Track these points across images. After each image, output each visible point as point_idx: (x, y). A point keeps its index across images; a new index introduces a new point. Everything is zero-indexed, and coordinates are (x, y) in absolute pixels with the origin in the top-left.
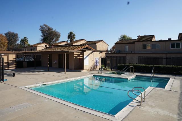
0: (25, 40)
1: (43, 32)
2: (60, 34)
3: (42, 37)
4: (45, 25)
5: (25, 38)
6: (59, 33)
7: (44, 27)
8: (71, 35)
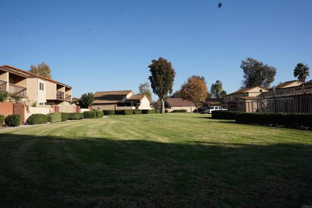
0: (218, 85)
1: (246, 70)
2: (275, 69)
3: (245, 77)
4: (249, 59)
5: (217, 82)
6: (273, 68)
7: (248, 62)
8: (299, 69)
